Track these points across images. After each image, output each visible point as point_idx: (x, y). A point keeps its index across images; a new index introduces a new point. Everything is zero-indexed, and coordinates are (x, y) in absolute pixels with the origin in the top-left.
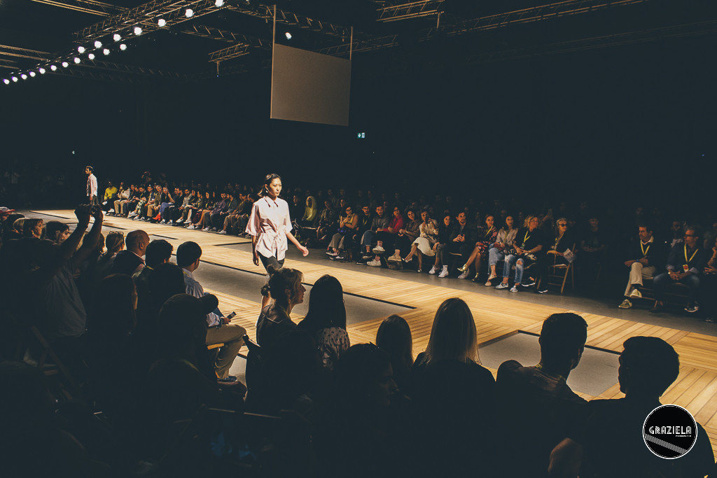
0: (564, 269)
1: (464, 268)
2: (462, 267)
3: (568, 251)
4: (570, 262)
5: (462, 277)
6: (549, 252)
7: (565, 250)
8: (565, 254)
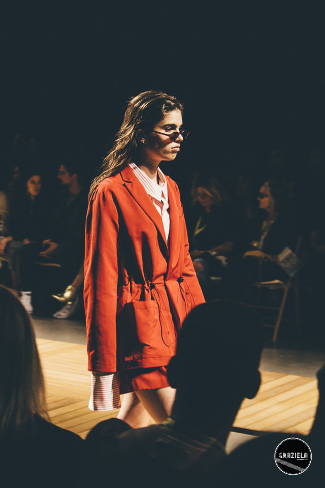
0: (279, 290)
1: (68, 294)
2: (61, 292)
3: (287, 252)
4: (292, 275)
5: (63, 314)
6: (248, 253)
7: (280, 251)
8: (282, 257)
